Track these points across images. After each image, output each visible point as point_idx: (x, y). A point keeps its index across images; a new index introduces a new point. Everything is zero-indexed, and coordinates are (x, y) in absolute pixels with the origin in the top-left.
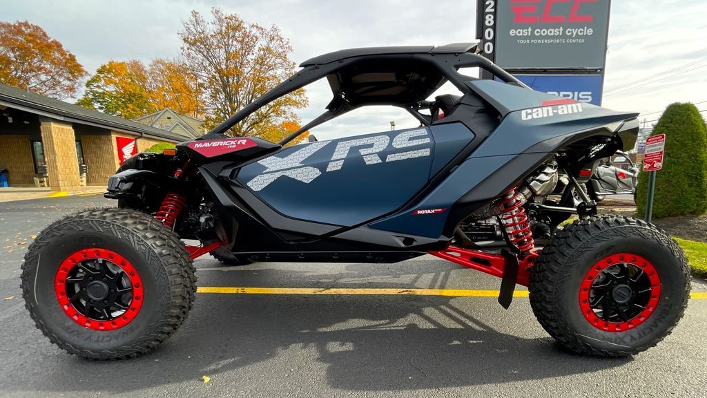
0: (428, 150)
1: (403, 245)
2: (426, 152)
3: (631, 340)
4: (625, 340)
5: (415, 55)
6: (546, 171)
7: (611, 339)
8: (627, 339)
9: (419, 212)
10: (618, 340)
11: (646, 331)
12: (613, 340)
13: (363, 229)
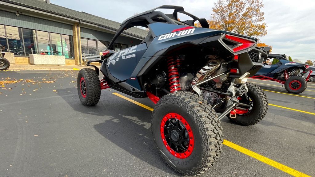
0: (135, 54)
1: (132, 91)
2: (134, 55)
3: (177, 164)
4: (175, 162)
5: (141, 16)
6: (204, 68)
7: (170, 158)
8: (177, 162)
9: (132, 78)
10: (173, 160)
11: (185, 163)
12: (171, 159)
13: (125, 83)
